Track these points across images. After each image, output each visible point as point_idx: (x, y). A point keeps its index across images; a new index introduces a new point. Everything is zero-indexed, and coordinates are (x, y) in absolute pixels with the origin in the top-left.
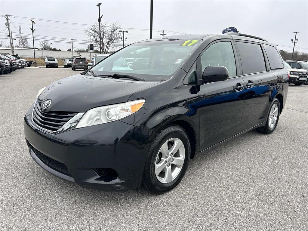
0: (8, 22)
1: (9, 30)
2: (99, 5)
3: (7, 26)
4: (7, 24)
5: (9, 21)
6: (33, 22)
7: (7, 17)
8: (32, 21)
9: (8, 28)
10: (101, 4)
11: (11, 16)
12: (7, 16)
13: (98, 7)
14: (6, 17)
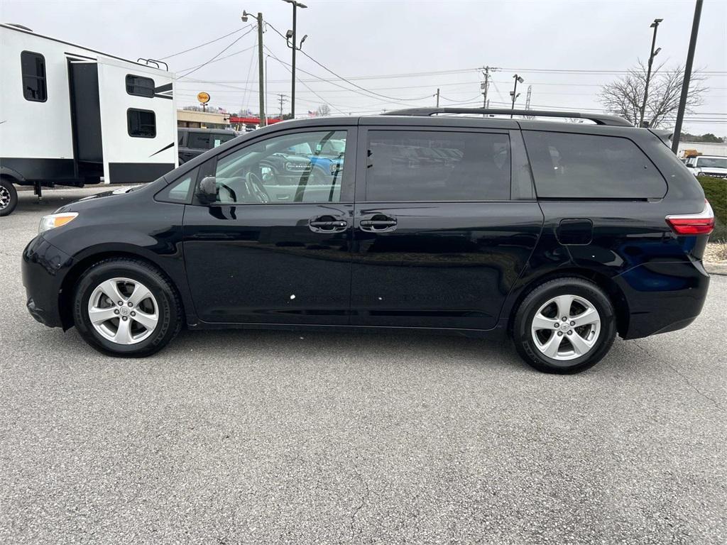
0: (486, 82)
1: (485, 97)
2: (656, 25)
3: (484, 91)
4: (485, 85)
5: (489, 80)
6: (518, 78)
7: (487, 72)
8: (516, 76)
9: (485, 94)
10: (660, 21)
11: (494, 69)
12: (487, 70)
13: (653, 28)
14: (485, 72)
